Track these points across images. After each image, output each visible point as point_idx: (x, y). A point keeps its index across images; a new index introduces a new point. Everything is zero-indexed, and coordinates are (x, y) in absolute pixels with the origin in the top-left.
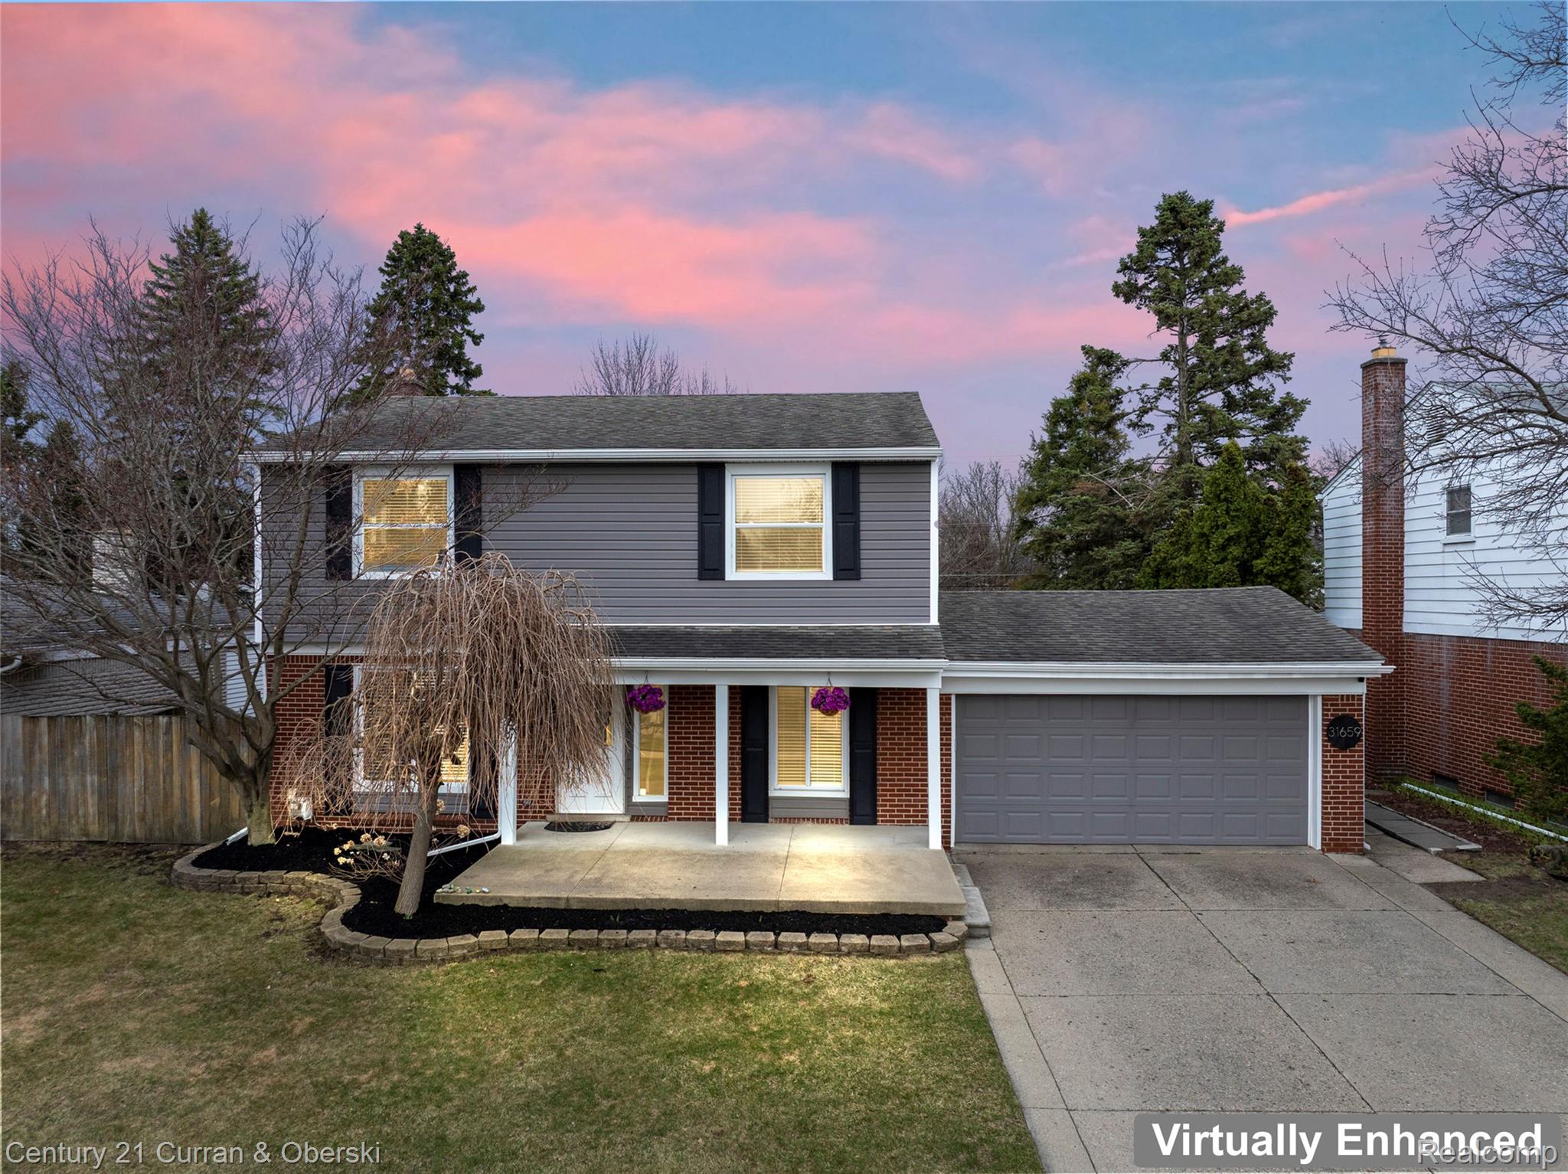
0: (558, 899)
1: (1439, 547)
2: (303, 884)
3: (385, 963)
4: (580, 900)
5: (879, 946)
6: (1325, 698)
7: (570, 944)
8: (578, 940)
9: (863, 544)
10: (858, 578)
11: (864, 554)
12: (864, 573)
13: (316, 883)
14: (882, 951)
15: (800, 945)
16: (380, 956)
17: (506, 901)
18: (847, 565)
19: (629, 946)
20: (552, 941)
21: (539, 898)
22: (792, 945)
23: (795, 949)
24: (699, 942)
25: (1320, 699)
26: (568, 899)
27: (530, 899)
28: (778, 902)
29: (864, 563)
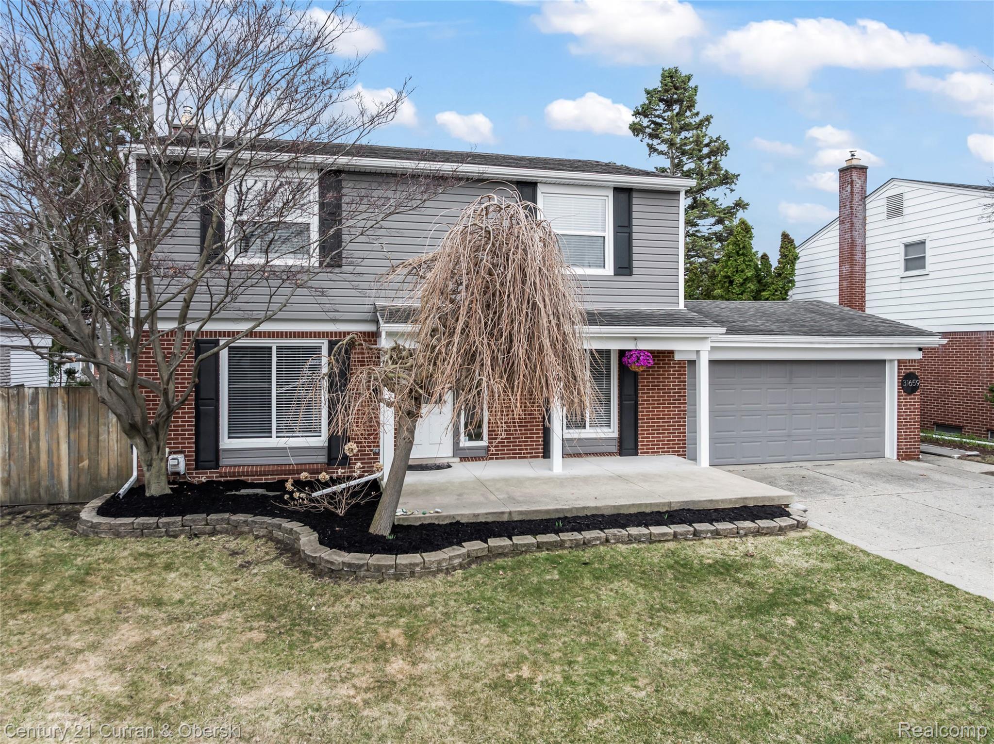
0: (503, 513)
1: (898, 280)
2: (228, 524)
3: (398, 577)
4: (521, 513)
5: (768, 528)
6: (899, 361)
7: (539, 546)
8: (546, 543)
9: (635, 250)
10: (631, 274)
11: (635, 257)
12: (635, 271)
13: (245, 522)
14: (769, 531)
15: (712, 532)
16: (392, 571)
17: (458, 519)
18: (624, 266)
19: (586, 544)
20: (525, 545)
21: (487, 514)
22: (707, 532)
23: (709, 535)
24: (640, 536)
25: (896, 362)
26: (510, 513)
27: (478, 515)
28: (670, 503)
29: (635, 264)
